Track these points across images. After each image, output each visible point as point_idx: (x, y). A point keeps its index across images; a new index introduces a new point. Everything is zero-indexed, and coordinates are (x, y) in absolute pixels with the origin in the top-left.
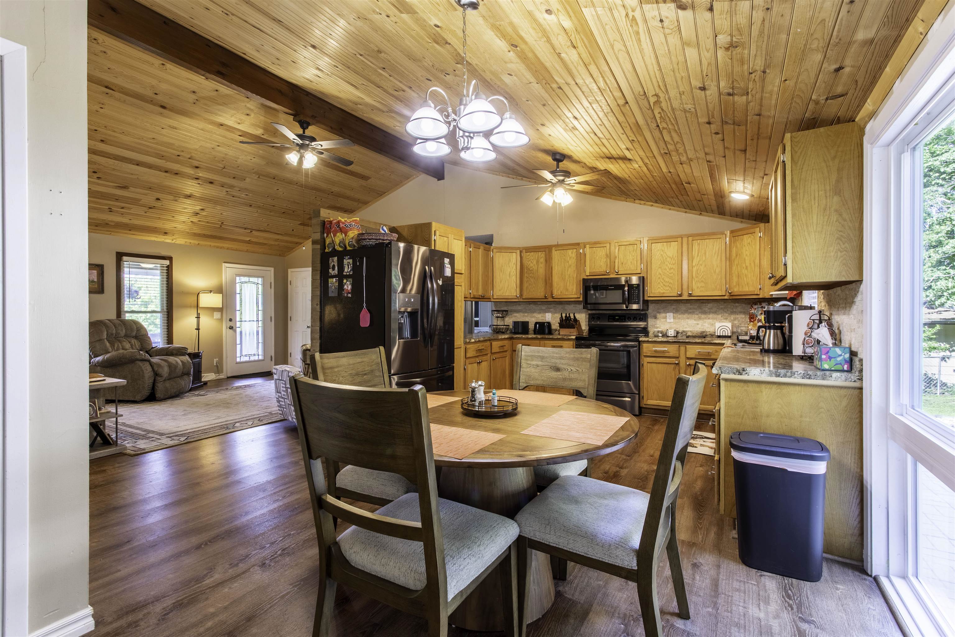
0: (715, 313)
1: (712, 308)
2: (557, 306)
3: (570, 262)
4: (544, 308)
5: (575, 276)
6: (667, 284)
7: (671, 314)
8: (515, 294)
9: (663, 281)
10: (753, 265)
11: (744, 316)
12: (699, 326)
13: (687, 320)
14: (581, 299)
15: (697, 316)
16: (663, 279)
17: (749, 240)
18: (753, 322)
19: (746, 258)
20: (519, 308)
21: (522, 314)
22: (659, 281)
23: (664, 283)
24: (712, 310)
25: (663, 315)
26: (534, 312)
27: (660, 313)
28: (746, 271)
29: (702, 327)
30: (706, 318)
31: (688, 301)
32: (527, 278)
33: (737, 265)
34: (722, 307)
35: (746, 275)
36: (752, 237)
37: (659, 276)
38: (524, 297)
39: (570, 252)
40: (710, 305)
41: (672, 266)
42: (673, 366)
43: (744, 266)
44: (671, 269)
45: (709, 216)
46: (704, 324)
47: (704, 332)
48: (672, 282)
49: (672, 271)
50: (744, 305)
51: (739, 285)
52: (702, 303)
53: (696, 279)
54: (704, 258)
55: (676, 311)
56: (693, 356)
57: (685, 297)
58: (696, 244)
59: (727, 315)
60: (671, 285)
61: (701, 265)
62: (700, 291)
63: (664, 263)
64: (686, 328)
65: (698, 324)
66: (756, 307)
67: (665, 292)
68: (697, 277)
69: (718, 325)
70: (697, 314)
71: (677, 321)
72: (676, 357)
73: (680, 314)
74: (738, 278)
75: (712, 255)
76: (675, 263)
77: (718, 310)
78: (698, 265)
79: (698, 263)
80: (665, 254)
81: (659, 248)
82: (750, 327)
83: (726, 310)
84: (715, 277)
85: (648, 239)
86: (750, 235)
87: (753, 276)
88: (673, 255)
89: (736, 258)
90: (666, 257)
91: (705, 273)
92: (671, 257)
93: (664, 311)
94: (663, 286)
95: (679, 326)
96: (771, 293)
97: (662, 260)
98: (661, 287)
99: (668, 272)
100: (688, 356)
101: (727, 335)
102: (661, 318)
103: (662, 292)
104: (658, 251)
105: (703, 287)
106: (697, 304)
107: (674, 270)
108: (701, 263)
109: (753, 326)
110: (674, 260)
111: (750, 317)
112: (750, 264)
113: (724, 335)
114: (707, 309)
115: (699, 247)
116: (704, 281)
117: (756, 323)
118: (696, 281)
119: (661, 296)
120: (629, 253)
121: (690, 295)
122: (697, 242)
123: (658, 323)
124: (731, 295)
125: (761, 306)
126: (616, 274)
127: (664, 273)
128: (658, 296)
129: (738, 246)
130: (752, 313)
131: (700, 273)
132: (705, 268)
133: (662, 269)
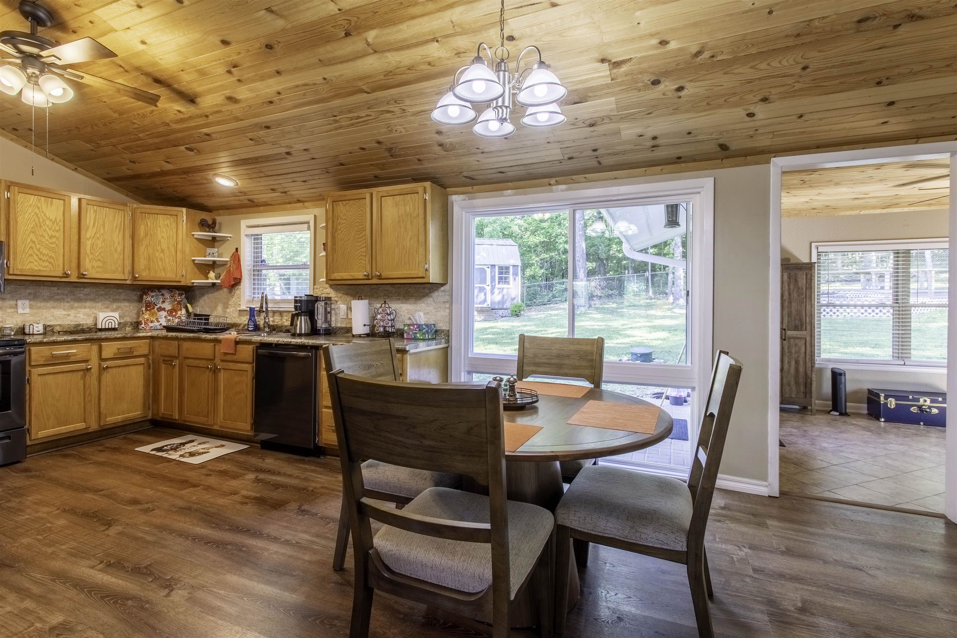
0: (93, 300)
1: (89, 294)
6: (45, 258)
7: (27, 302)
9: (38, 253)
11: (128, 304)
12: (71, 318)
13: (52, 310)
15: (67, 304)
17: (167, 222)
18: (149, 310)
19: (162, 240)
22: (31, 252)
23: (41, 256)
24: (89, 297)
25: (13, 303)
28: (162, 255)
29: (75, 319)
30: (80, 307)
31: (54, 284)
33: (147, 246)
34: (102, 292)
35: (161, 259)
36: (172, 219)
37: (31, 244)
40: (87, 290)
41: (54, 234)
42: (82, 373)
43: (159, 249)
44: (51, 237)
46: (78, 315)
47: (79, 325)
48: (53, 255)
49: (54, 240)
50: (128, 291)
51: (149, 269)
53: (91, 256)
54: (102, 231)
55: (34, 297)
56: (111, 356)
57: (73, 279)
58: (92, 210)
59: (109, 303)
60: (50, 260)
61: (98, 238)
62: (97, 272)
63: (41, 227)
64: (50, 321)
65: (69, 315)
66: (153, 294)
67: (42, 268)
68: (91, 253)
69: (102, 316)
70: (68, 302)
71: (35, 311)
72: (86, 361)
73: (41, 302)
74: (149, 261)
75: (113, 229)
76: (60, 230)
77: (97, 297)
78: (93, 237)
79: (94, 236)
80: (42, 215)
81: (31, 202)
82: (145, 317)
83: (107, 297)
84: (116, 256)
85: (9, 184)
86: (168, 216)
87: (173, 261)
88: (56, 218)
89: (145, 238)
90: (45, 218)
91: (103, 250)
92: (53, 220)
93: (13, 297)
94: (38, 260)
95: (38, 319)
96: (193, 281)
97: (37, 221)
98: (34, 262)
99: (47, 240)
100: (104, 356)
101: (113, 327)
102: (7, 308)
103: (36, 268)
104: (30, 206)
105: (101, 267)
106: (69, 288)
107: (57, 239)
108: (98, 236)
109: (150, 315)
110: (57, 225)
111: (146, 305)
112: (168, 248)
113: (110, 327)
114: (82, 295)
115: (96, 215)
116: (101, 259)
117: (155, 312)
118: (90, 258)
119: (36, 274)
121: (82, 276)
122: (93, 208)
123: (1, 315)
124: (135, 280)
125: (161, 294)
127: (40, 241)
128: (30, 274)
129: (149, 225)
130: (148, 301)
131: (96, 248)
132: (103, 244)
133: (36, 235)
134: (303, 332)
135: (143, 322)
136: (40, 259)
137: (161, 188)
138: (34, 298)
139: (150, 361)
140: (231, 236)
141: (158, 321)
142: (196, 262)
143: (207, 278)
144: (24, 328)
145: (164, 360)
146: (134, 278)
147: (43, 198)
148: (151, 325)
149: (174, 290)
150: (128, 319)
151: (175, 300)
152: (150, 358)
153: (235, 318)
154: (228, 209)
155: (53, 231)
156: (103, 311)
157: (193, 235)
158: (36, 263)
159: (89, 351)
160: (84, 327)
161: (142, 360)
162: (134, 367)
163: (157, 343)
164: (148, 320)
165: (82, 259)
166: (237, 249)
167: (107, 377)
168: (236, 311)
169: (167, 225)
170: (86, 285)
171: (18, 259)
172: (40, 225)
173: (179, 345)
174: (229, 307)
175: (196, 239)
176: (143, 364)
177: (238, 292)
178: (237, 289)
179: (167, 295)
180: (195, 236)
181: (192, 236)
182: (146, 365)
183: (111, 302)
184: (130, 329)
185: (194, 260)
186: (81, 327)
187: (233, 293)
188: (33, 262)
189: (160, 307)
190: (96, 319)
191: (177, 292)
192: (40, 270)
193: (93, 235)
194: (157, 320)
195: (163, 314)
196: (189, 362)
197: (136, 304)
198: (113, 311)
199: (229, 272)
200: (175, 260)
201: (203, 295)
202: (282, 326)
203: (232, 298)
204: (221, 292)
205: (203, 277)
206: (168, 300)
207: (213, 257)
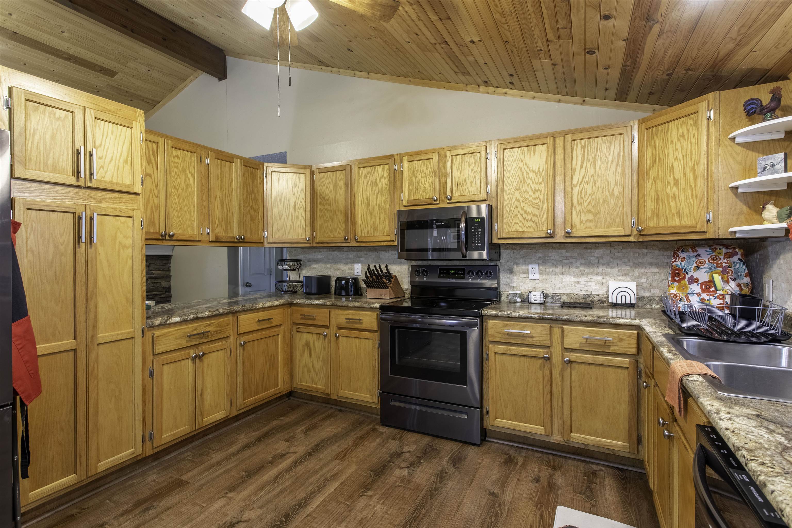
0: (607, 264)
1: (601, 257)
2: (370, 253)
3: (380, 186)
4: (351, 256)
5: (388, 206)
6: (529, 217)
7: (536, 267)
8: (304, 237)
9: (522, 212)
10: (690, 175)
11: (656, 271)
12: (581, 286)
13: (561, 276)
14: (395, 243)
15: (576, 270)
16: (523, 209)
17: (683, 130)
18: (678, 281)
19: (676, 164)
20: (319, 256)
21: (323, 265)
22: (516, 212)
23: (525, 216)
24: (602, 261)
25: (524, 267)
26: (338, 263)
27: (518, 264)
28: (675, 189)
29: (586, 288)
30: (591, 274)
31: (563, 246)
32: (321, 211)
33: (654, 180)
34: (619, 254)
35: (674, 197)
36: (690, 121)
37: (517, 204)
38: (317, 241)
39: (379, 169)
40: (599, 252)
41: (537, 187)
42: (540, 362)
43: (671, 179)
44: (535, 192)
45: (598, 105)
46: (589, 283)
47: (588, 296)
48: (537, 213)
49: (538, 194)
51: (658, 215)
52: (585, 248)
53: (579, 208)
54: (592, 171)
55: (543, 261)
56: (576, 346)
57: (560, 238)
58: (579, 146)
59: (627, 268)
60: (535, 219)
61: (587, 183)
62: (586, 228)
63: (525, 182)
64: (559, 289)
65: (578, 283)
66: (684, 255)
67: (525, 229)
68: (579, 204)
69: (613, 285)
70: (577, 267)
71: (544, 277)
72: (545, 347)
73: (549, 267)
74: (658, 203)
75: (607, 165)
76: (543, 181)
77: (612, 260)
78: (581, 182)
79: (583, 180)
80: (526, 167)
81: (515, 157)
82: (672, 291)
83: (626, 260)
84: (612, 202)
85: (497, 143)
86: (685, 118)
89: (653, 166)
90: (528, 171)
91: (594, 197)
92: (536, 171)
93: (525, 261)
94: (522, 220)
95: (547, 285)
96: (732, 230)
97: (521, 177)
98: (519, 222)
99: (531, 196)
100: (567, 345)
101: (628, 302)
102: (520, 273)
103: (521, 230)
104: (515, 161)
105: (591, 221)
106: (578, 251)
107: (541, 192)
108: (587, 179)
109: (678, 289)
110: (540, 175)
111: (673, 273)
112: (685, 174)
113: (624, 302)
114: (594, 258)
115: (584, 152)
116: (592, 210)
117: (685, 284)
118: (578, 210)
119: (520, 236)
120: (468, 167)
121: (567, 235)
122: (581, 143)
123: (515, 281)
124: (641, 235)
125: (695, 254)
126: (448, 201)
127: (525, 198)
128: (515, 237)
129: (657, 144)
130: (676, 266)
131: (585, 196)
132: (594, 188)
133: (520, 192)
135: (669, 298)
136: (524, 219)
141: (688, 301)
142: (740, 190)
147: (526, 148)
149: (718, 247)
150: (652, 292)
151: (719, 265)
152: (640, 360)
155: (537, 184)
156: (616, 280)
157: (733, 139)
158: (521, 224)
159: (549, 334)
161: (625, 361)
164: (676, 297)
167: (571, 375)
169: (683, 136)
171: (505, 221)
172: (524, 180)
173: (652, 352)
175: (739, 144)
176: (628, 368)
179: (706, 257)
180: (738, 140)
181: (729, 141)
183: (631, 267)
184: (658, 306)
185: (736, 188)
186: (591, 299)
188: (517, 223)
189: (692, 276)
190: (607, 289)
191: (724, 250)
192: (523, 232)
193: (580, 180)
194: (687, 296)
195: (696, 288)
198: (631, 279)
206: (706, 265)
207: (772, 173)
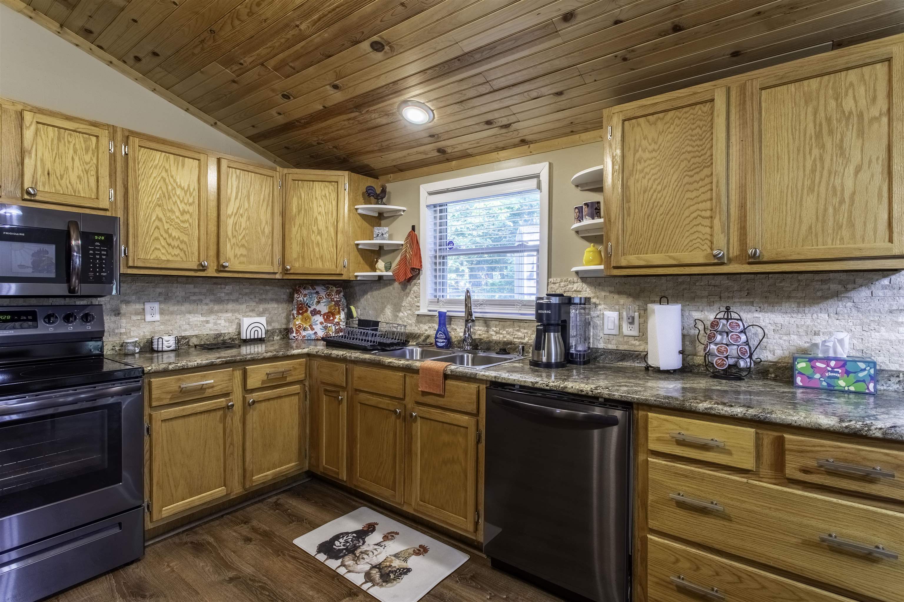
0: (236, 301)
1: (231, 294)
6: (175, 243)
7: (156, 306)
9: (165, 235)
11: (276, 306)
12: (210, 325)
13: (188, 316)
15: (206, 307)
16: (167, 231)
17: (326, 192)
18: (302, 314)
19: (319, 218)
22: (156, 234)
23: (170, 241)
24: (231, 297)
25: (139, 306)
27: (127, 302)
28: (319, 237)
29: (215, 327)
30: (221, 311)
31: (190, 280)
33: (300, 226)
34: (247, 291)
35: (318, 244)
36: (331, 187)
37: (157, 223)
40: (229, 288)
41: (187, 208)
42: (221, 413)
43: (315, 229)
44: (183, 213)
46: (219, 322)
47: (220, 335)
48: (186, 239)
49: (187, 217)
50: (276, 289)
51: (303, 257)
52: (215, 284)
53: (233, 241)
54: (246, 204)
56: (258, 385)
58: (234, 176)
59: (254, 304)
60: (182, 246)
61: (242, 215)
62: (240, 263)
63: (170, 197)
64: (186, 330)
65: (207, 322)
66: (306, 292)
67: (170, 258)
68: (234, 236)
69: (246, 322)
70: (207, 304)
71: (167, 317)
72: (226, 395)
73: (174, 305)
74: (303, 247)
75: (259, 202)
76: (194, 202)
77: (240, 296)
78: (236, 214)
79: (237, 212)
80: (172, 180)
81: (157, 162)
82: (297, 323)
83: (252, 297)
84: (263, 240)
85: (127, 134)
86: (326, 183)
87: (333, 246)
88: (189, 186)
89: (299, 214)
90: (175, 185)
91: (247, 232)
92: (186, 188)
93: (139, 298)
94: (166, 246)
95: (170, 328)
96: (356, 274)
97: (164, 189)
98: (161, 248)
99: (177, 217)
100: (250, 386)
101: (260, 337)
102: (131, 314)
103: (164, 258)
104: (156, 167)
105: (244, 256)
106: (207, 286)
107: (191, 215)
108: (241, 212)
109: (302, 320)
110: (191, 195)
111: (298, 307)
112: (327, 227)
113: (256, 337)
114: (223, 295)
115: (239, 182)
116: (246, 244)
117: (308, 316)
118: (232, 243)
119: (163, 266)
120: (71, 152)
121: (222, 269)
122: (236, 172)
123: (124, 325)
124: (286, 274)
125: (315, 291)
126: (26, 197)
127: (169, 218)
128: (156, 266)
129: (303, 197)
130: (300, 301)
131: (240, 229)
132: (248, 223)
133: (163, 210)
134: (553, 361)
135: (294, 330)
136: (169, 245)
137: (318, 144)
138: (165, 299)
139: (307, 389)
140: (404, 209)
141: (312, 329)
142: (360, 247)
143: (374, 270)
144: (151, 342)
145: (326, 390)
146: (285, 271)
147: (172, 156)
148: (304, 333)
149: (330, 286)
150: (276, 326)
151: (332, 300)
152: (307, 384)
153: (411, 325)
154: (401, 171)
155: (186, 204)
156: (247, 316)
157: (357, 209)
158: (163, 251)
159: (231, 379)
160: (226, 338)
161: (296, 388)
162: (287, 399)
163: (315, 363)
164: (300, 327)
165: (221, 245)
166: (413, 228)
167: (253, 416)
168: (413, 315)
169: (325, 196)
170: (227, 280)
171: (140, 244)
172: (169, 195)
173: (347, 369)
174: (402, 309)
175: (360, 214)
176: (298, 393)
177: (415, 288)
178: (415, 285)
179: (323, 294)
180: (360, 211)
181: (354, 211)
182: (302, 395)
183: (257, 303)
184: (278, 338)
185: (357, 245)
186: (222, 338)
187: (408, 290)
188: (159, 249)
189: (315, 309)
190: (239, 325)
191: (335, 289)
192: (168, 261)
193: (235, 211)
194: (311, 326)
195: (319, 319)
196: (362, 397)
197: (285, 306)
198: (260, 315)
199: (404, 260)
200: (335, 245)
201: (365, 292)
202: (490, 342)
203: (407, 297)
204: (391, 288)
205: (367, 267)
206: (324, 300)
207: (382, 239)
